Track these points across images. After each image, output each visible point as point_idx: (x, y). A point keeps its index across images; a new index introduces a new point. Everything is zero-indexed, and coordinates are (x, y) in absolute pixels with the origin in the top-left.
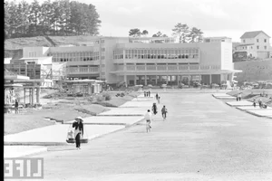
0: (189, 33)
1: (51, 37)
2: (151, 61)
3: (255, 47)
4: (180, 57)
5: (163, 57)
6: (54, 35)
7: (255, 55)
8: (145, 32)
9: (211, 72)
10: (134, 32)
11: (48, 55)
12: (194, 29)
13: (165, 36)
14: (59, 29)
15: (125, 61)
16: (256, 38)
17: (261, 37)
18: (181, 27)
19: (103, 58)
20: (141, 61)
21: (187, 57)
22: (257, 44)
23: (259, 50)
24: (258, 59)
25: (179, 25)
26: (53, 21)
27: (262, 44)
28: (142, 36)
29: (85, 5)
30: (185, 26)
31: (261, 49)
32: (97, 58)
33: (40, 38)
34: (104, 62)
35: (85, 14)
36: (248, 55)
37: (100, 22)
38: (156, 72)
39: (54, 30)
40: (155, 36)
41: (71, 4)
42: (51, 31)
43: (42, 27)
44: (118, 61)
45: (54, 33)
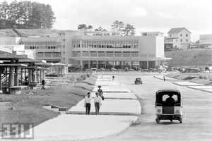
0: (124, 29)
1: (17, 30)
2: (102, 49)
3: (179, 40)
4: (124, 47)
5: (111, 47)
6: (19, 28)
7: (179, 46)
8: (90, 27)
9: (148, 59)
10: (82, 27)
11: (20, 44)
12: (128, 25)
13: (104, 30)
14: (23, 23)
15: (82, 49)
16: (180, 33)
17: (183, 32)
18: (118, 23)
19: (64, 46)
20: (94, 49)
21: (129, 47)
22: (180, 38)
23: (183, 42)
24: (181, 49)
25: (117, 22)
26: (18, 17)
27: (184, 38)
28: (88, 30)
29: (43, 5)
30: (121, 23)
31: (184, 41)
32: (59, 46)
33: (8, 30)
34: (65, 50)
35: (44, 12)
36: (174, 46)
37: (55, 18)
38: (105, 58)
39: (19, 24)
40: (96, 30)
41: (33, 4)
42: (17, 25)
43: (10, 21)
44: (76, 49)
45: (20, 26)
